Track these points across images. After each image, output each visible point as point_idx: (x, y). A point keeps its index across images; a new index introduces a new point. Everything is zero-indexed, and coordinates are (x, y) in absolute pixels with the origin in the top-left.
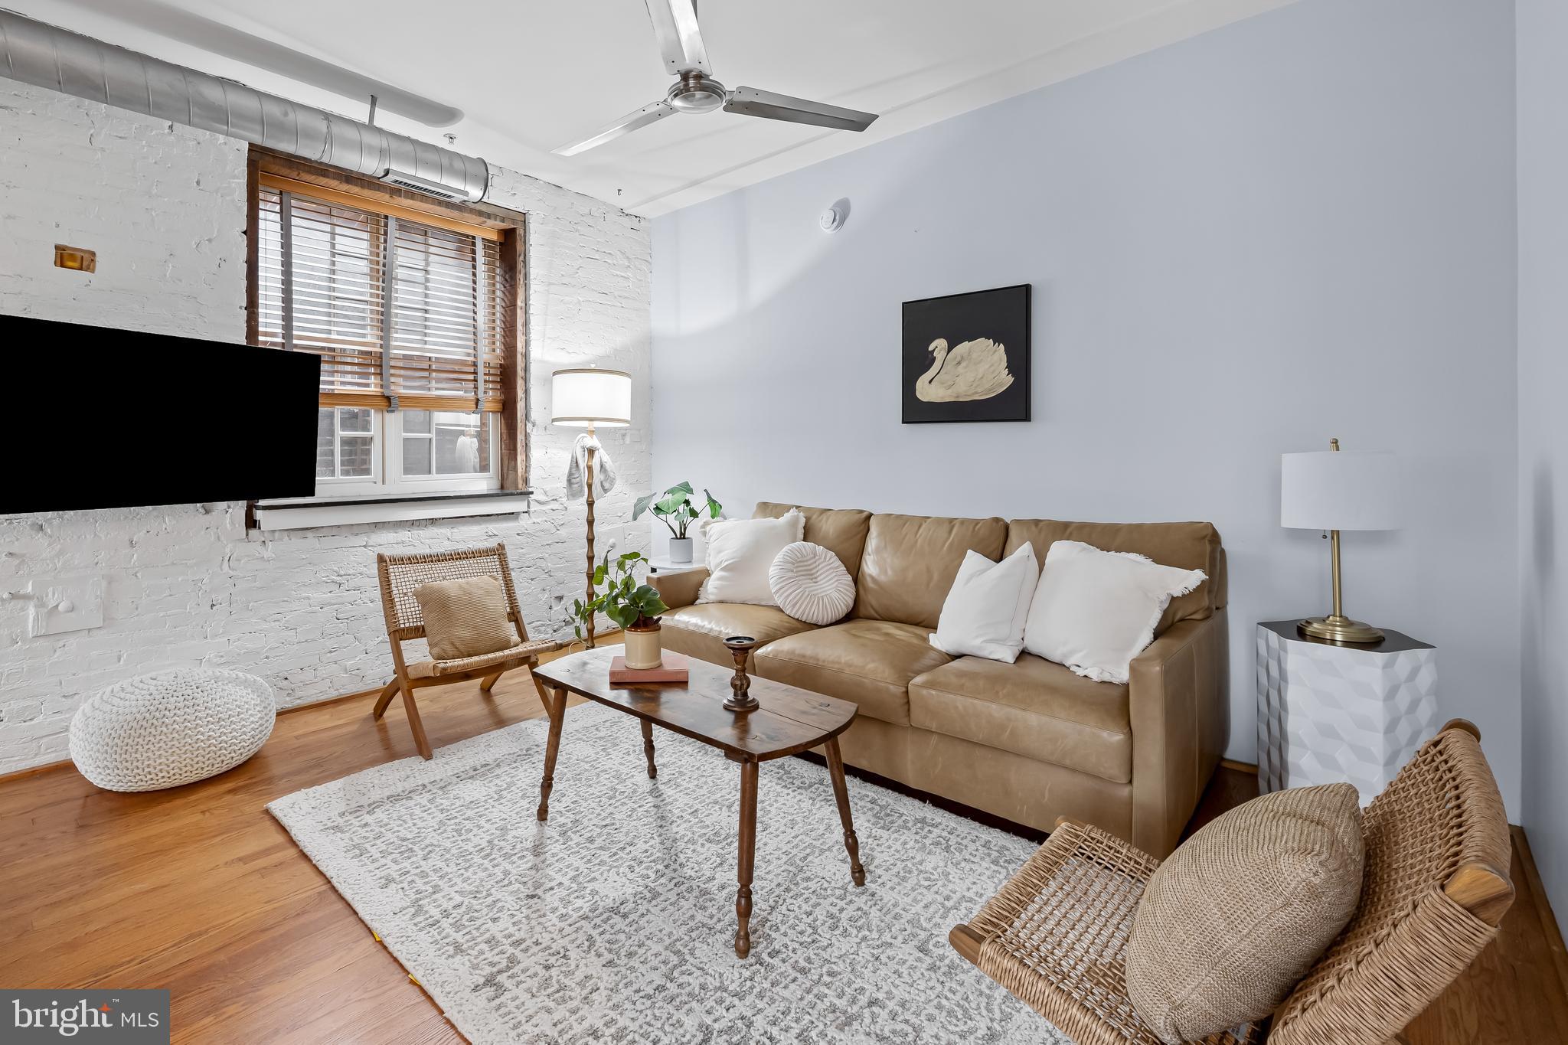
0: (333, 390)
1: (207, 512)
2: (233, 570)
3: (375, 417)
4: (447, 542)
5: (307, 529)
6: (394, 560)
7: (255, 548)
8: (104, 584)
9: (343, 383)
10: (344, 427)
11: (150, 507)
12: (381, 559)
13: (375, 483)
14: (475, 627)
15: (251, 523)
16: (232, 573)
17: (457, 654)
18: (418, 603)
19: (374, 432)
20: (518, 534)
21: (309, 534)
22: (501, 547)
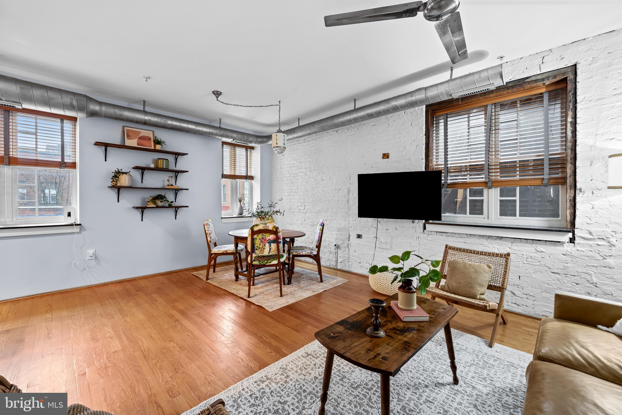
0: (466, 181)
1: (413, 222)
2: (420, 241)
3: (485, 191)
4: (508, 249)
5: (443, 232)
6: (450, 248)
7: (425, 236)
8: (390, 238)
9: (470, 179)
10: (470, 196)
11: (400, 220)
12: (446, 246)
13: (484, 218)
14: (459, 283)
15: (425, 228)
16: (419, 242)
17: (448, 290)
18: (448, 266)
19: (485, 198)
20: (564, 255)
21: (444, 234)
22: (508, 255)
